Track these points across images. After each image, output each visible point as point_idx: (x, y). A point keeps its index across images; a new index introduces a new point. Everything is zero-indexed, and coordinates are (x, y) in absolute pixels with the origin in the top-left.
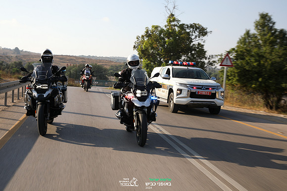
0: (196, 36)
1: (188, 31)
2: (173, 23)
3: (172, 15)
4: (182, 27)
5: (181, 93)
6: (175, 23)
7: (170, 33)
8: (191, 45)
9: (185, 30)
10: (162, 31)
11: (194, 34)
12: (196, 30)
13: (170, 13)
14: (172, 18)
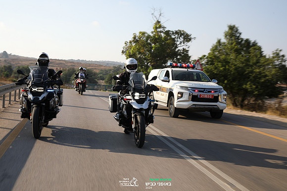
0: (181, 42)
1: (173, 37)
2: (159, 30)
3: (158, 22)
4: (167, 33)
5: (182, 97)
6: (161, 29)
7: (156, 39)
8: (176, 50)
9: (171, 36)
10: (149, 37)
11: (179, 40)
12: (181, 36)
13: (156, 20)
14: (158, 25)
